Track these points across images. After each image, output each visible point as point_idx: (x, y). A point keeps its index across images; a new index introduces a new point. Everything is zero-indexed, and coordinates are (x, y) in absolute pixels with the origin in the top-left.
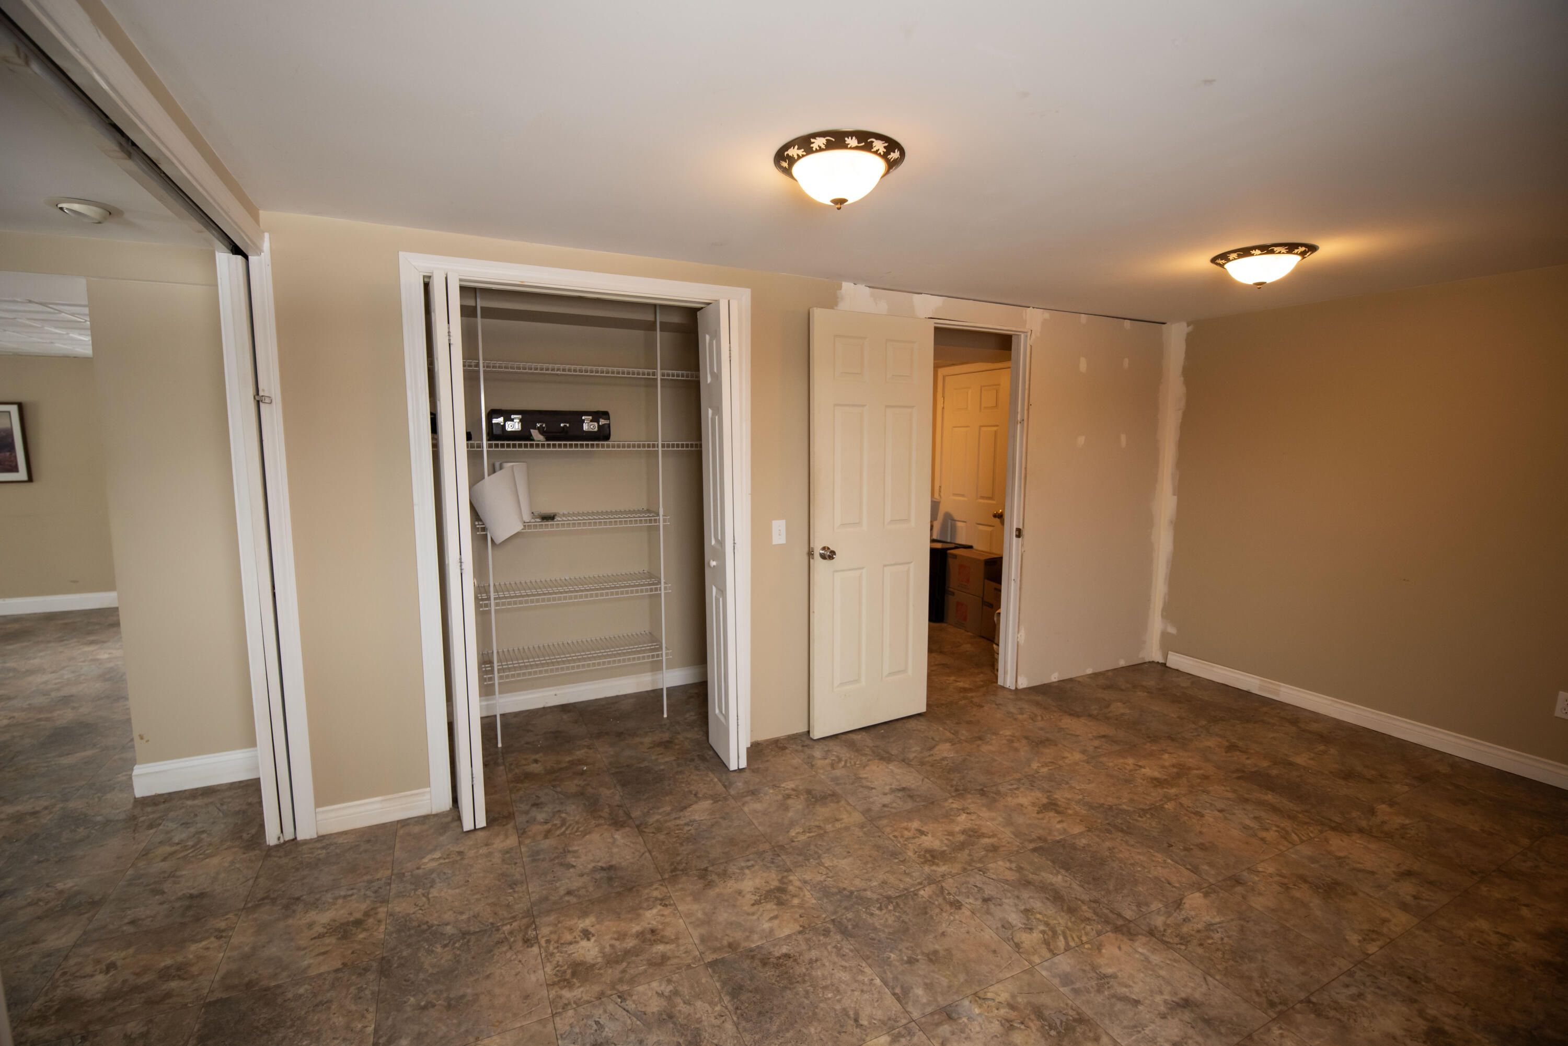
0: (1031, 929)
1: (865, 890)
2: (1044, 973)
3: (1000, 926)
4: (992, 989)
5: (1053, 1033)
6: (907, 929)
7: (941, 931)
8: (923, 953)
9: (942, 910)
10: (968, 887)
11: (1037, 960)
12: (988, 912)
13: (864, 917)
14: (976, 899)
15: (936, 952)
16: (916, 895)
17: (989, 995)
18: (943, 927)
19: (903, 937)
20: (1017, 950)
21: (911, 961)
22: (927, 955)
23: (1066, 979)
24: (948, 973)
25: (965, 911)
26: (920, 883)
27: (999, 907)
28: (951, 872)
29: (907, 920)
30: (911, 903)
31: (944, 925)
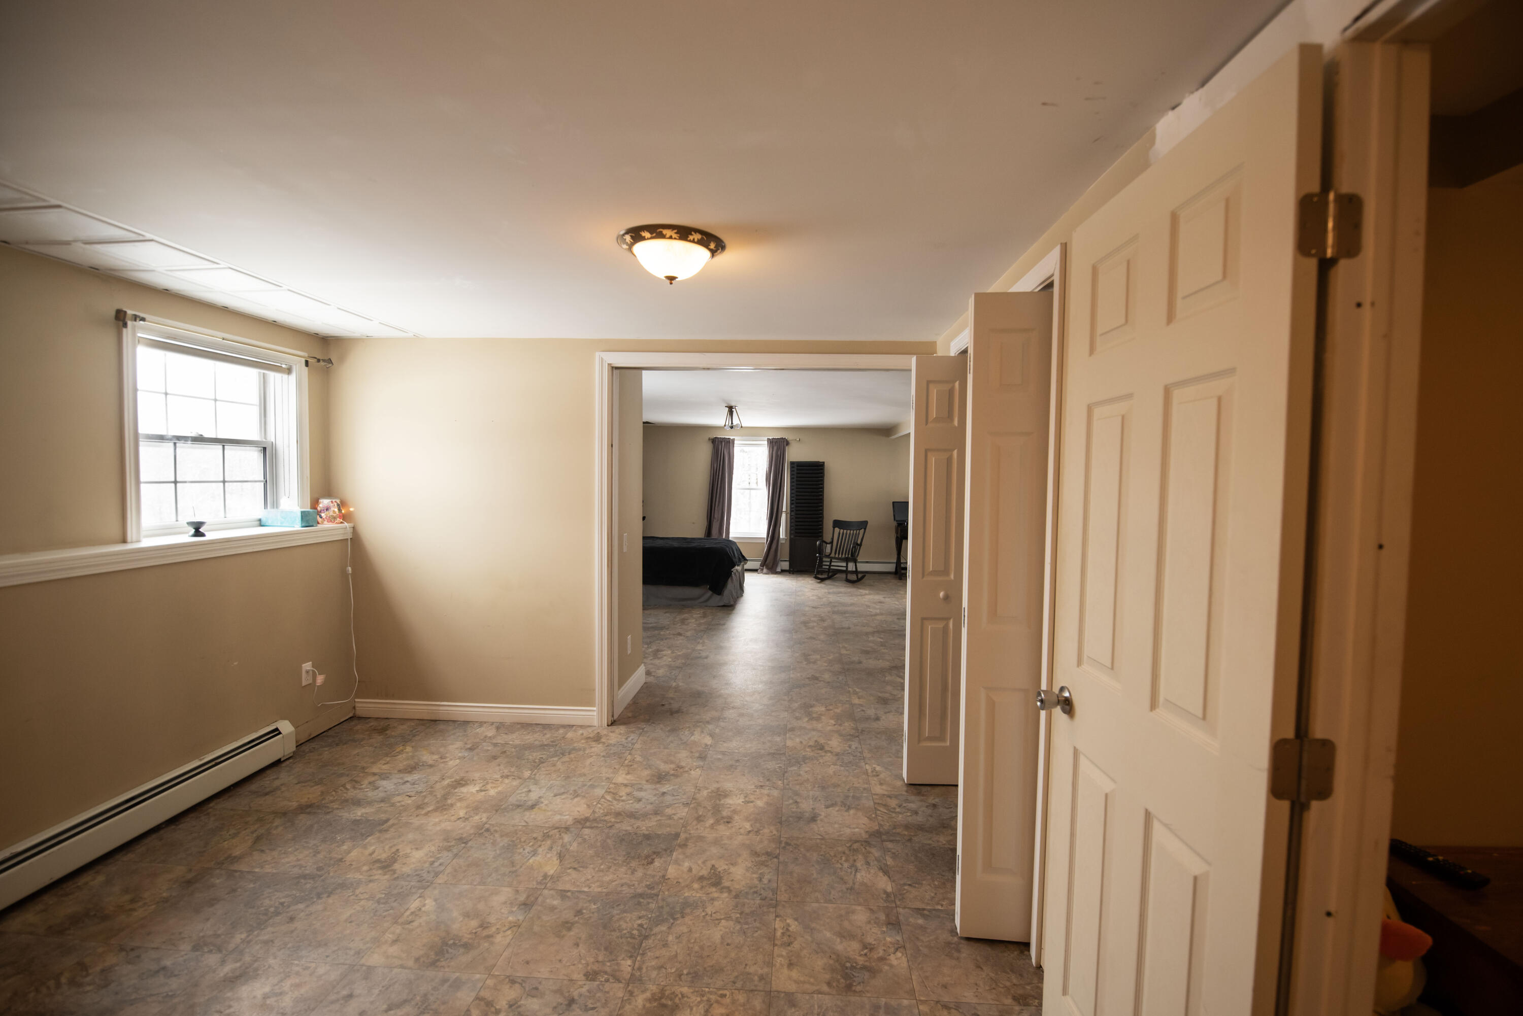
0: (511, 1006)
1: (669, 928)
2: (478, 976)
3: (540, 988)
4: (510, 937)
5: (451, 942)
6: (605, 927)
7: (581, 945)
8: (577, 922)
9: (597, 961)
10: (598, 1001)
11: (490, 982)
12: (559, 991)
13: (642, 912)
14: (580, 995)
15: (569, 929)
16: (631, 957)
17: (509, 932)
18: (582, 949)
19: (602, 921)
20: (511, 978)
21: (579, 912)
22: (573, 924)
23: (457, 985)
24: (548, 924)
25: (579, 976)
26: (640, 969)
27: (555, 1004)
28: (630, 1004)
29: (613, 933)
30: (626, 948)
31: (583, 951)
